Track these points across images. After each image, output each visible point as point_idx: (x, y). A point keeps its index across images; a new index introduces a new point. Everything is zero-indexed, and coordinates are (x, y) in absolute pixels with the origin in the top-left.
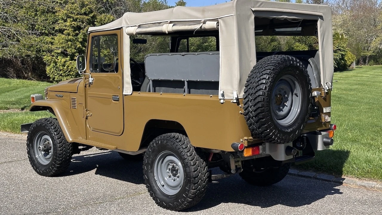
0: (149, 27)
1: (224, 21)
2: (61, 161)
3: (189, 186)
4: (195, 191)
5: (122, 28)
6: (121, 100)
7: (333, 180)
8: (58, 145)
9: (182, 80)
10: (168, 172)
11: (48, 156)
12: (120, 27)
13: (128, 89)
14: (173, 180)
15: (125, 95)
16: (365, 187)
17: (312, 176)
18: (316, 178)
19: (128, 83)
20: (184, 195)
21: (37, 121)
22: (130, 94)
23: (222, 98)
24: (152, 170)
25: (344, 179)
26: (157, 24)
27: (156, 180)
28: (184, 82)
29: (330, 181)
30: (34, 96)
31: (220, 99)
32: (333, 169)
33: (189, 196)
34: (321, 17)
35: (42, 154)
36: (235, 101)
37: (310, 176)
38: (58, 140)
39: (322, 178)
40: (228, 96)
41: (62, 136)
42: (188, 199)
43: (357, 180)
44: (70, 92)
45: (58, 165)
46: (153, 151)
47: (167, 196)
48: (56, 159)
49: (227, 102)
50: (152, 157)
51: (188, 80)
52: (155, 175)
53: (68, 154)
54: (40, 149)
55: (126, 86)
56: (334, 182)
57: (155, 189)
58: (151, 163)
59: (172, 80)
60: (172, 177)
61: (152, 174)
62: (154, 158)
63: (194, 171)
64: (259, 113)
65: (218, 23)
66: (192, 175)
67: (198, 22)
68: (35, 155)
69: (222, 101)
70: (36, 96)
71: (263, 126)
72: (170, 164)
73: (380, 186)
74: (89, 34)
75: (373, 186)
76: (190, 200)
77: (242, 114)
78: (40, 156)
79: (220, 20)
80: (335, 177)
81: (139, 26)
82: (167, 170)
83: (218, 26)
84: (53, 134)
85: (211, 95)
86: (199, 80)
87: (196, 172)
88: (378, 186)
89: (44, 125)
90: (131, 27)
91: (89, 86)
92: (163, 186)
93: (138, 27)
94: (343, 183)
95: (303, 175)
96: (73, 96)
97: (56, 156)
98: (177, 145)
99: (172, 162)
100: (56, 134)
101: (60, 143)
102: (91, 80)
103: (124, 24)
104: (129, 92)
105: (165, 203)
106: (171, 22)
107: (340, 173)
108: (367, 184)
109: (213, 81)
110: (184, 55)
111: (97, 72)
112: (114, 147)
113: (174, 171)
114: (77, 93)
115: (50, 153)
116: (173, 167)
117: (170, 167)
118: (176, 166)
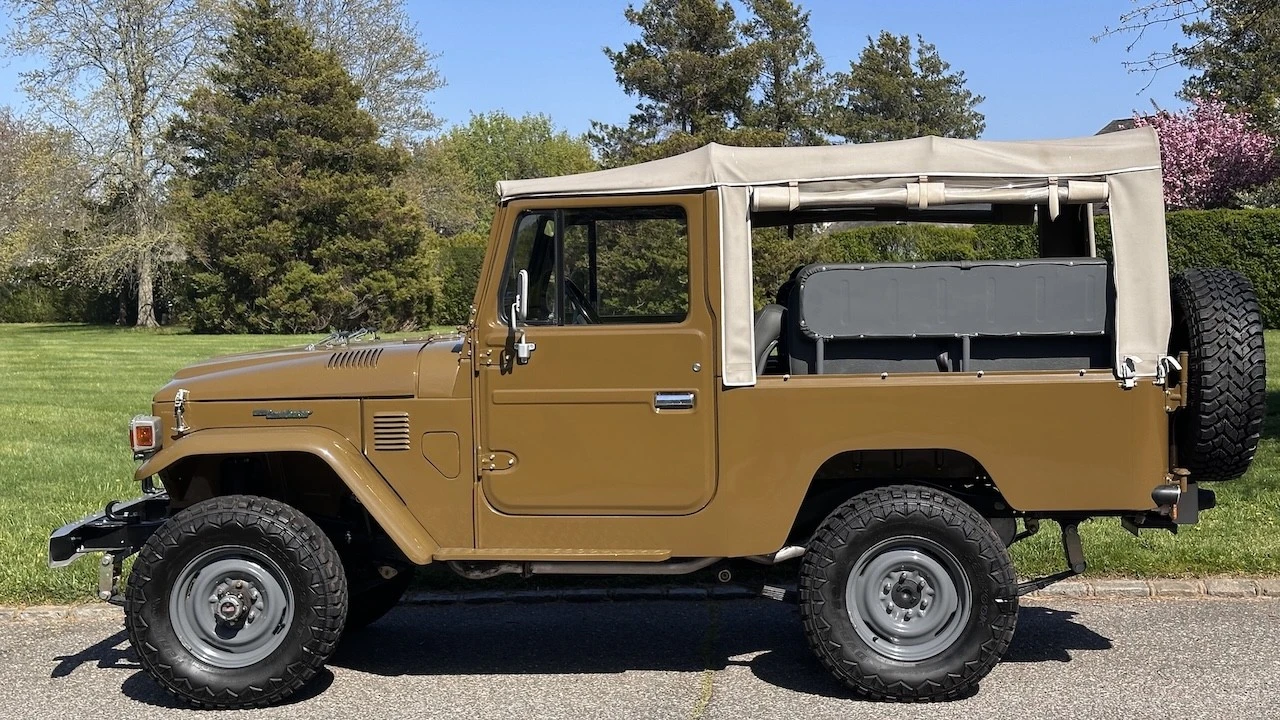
5: (714, 188)
6: (706, 406)
9: (956, 335)
10: (884, 600)
11: (243, 636)
12: (709, 186)
13: (739, 369)
14: (902, 620)
15: (727, 388)
22: (753, 383)
23: (1130, 374)
26: (867, 183)
28: (960, 340)
30: (153, 423)
31: (1124, 378)
36: (1165, 380)
40: (1143, 369)
44: (360, 398)
46: (852, 544)
49: (1144, 384)
51: (977, 334)
52: (849, 613)
54: (231, 609)
55: (729, 360)
59: (914, 335)
60: (898, 610)
61: (841, 611)
69: (1130, 384)
72: (893, 574)
74: (506, 204)
79: (1111, 179)
81: (799, 187)
82: (879, 594)
84: (307, 549)
85: (1080, 371)
86: (1019, 334)
91: (506, 371)
92: (875, 640)
93: (796, 188)
96: (385, 410)
99: (899, 566)
100: (317, 547)
102: (524, 349)
103: (721, 176)
104: (743, 377)
106: (932, 179)
110: (969, 269)
111: (551, 324)
112: (663, 554)
113: (906, 596)
114: (412, 396)
115: (246, 623)
116: (902, 581)
117: (889, 584)
118: (915, 576)
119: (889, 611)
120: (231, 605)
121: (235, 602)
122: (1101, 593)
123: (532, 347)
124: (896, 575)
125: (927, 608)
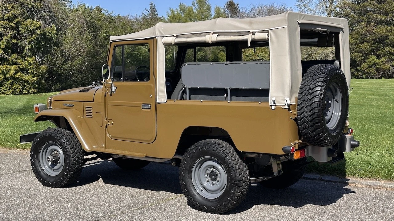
0: (188, 37)
1: (274, 33)
2: (74, 171)
3: (234, 189)
4: (239, 193)
5: (155, 37)
6: (153, 108)
7: (339, 181)
8: (71, 155)
9: (225, 88)
10: (206, 177)
11: (56, 167)
12: (154, 37)
13: (162, 97)
14: (212, 185)
15: (158, 103)
16: (370, 186)
17: (318, 178)
18: (322, 180)
19: (162, 91)
20: (228, 198)
21: (44, 132)
22: (165, 102)
23: (273, 104)
24: (189, 175)
25: (349, 180)
26: (197, 35)
27: (194, 185)
28: (227, 90)
29: (336, 182)
30: (38, 106)
31: (272, 106)
32: (336, 171)
33: (234, 198)
34: (342, 29)
35: (48, 165)
36: (287, 107)
37: (315, 178)
38: (71, 150)
39: (327, 179)
40: (279, 102)
41: (74, 146)
42: (233, 201)
43: (361, 180)
44: (84, 101)
45: (70, 176)
46: (192, 157)
47: (209, 200)
48: (68, 169)
49: (278, 108)
50: (190, 163)
51: (231, 88)
52: (193, 180)
53: (80, 164)
54: (49, 159)
55: (159, 94)
56: (340, 182)
57: (194, 194)
58: (189, 169)
59: (213, 88)
60: (211, 181)
61: (189, 180)
62: (192, 164)
63: (239, 175)
64: (315, 118)
65: (268, 34)
66: (237, 178)
67: (247, 33)
68: (41, 167)
69: (273, 107)
70: (40, 106)
71: (317, 130)
72: (209, 169)
73: (384, 185)
74: (111, 43)
75: (378, 184)
76: (234, 202)
77: (292, 119)
78: (46, 167)
79: (270, 32)
80: (340, 179)
81: (177, 37)
82: (205, 175)
83: (269, 37)
84: (65, 144)
85: (260, 102)
86: (244, 88)
87: (241, 176)
88: (383, 184)
89: (54, 135)
90: (166, 36)
91: (111, 95)
92: (202, 190)
93: (175, 37)
94: (349, 183)
95: (309, 177)
96: (87, 105)
97: (69, 166)
98: (220, 150)
99: (211, 167)
100: (68, 144)
101: (72, 153)
102: (113, 88)
103: (157, 34)
104: (163, 100)
105: (206, 207)
106: (214, 33)
107: (344, 174)
108: (372, 183)
109: (260, 88)
110: (227, 64)
111: (121, 81)
112: (144, 155)
113: (213, 176)
114: (93, 102)
115: (58, 164)
116: (212, 171)
117: (208, 172)
118: (215, 170)
119: (208, 182)
120: (49, 158)
121: (50, 158)
122: (384, 187)
123: (115, 88)
124: (210, 169)
125: (219, 182)
